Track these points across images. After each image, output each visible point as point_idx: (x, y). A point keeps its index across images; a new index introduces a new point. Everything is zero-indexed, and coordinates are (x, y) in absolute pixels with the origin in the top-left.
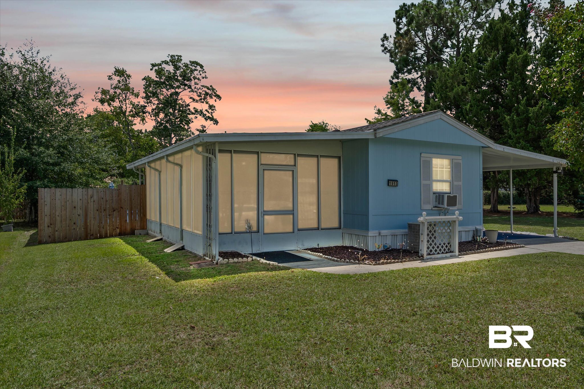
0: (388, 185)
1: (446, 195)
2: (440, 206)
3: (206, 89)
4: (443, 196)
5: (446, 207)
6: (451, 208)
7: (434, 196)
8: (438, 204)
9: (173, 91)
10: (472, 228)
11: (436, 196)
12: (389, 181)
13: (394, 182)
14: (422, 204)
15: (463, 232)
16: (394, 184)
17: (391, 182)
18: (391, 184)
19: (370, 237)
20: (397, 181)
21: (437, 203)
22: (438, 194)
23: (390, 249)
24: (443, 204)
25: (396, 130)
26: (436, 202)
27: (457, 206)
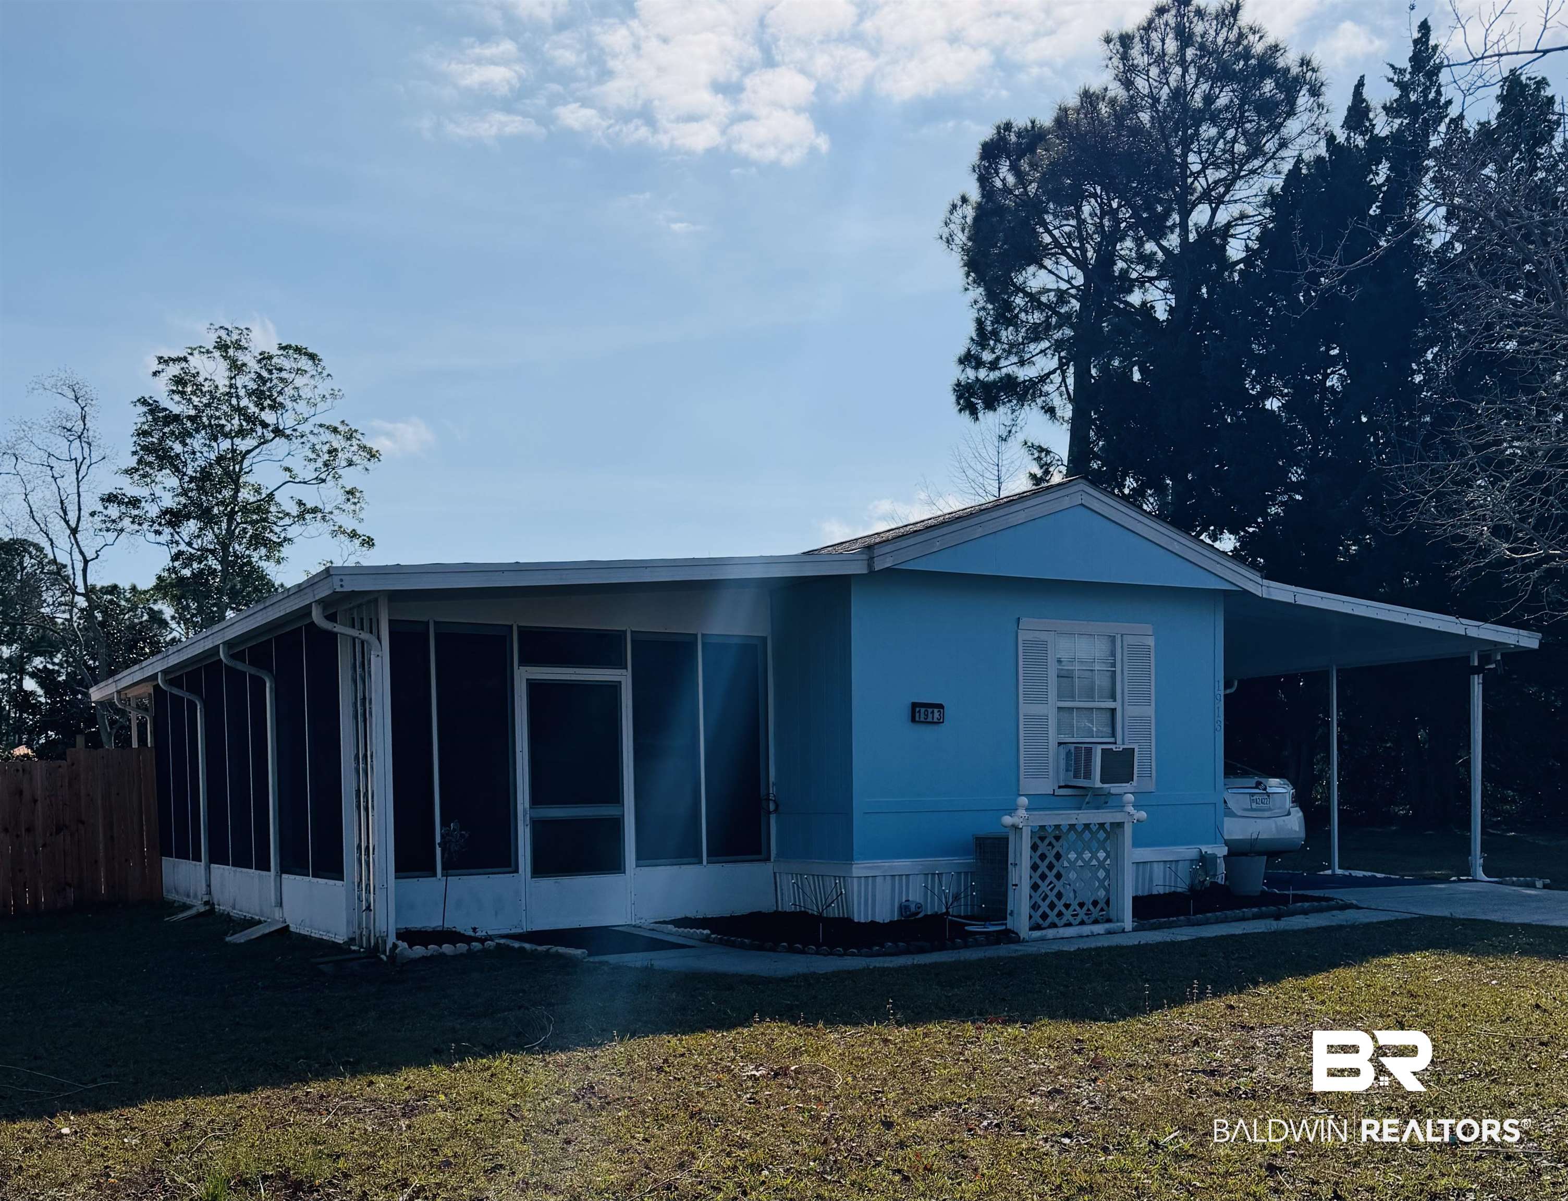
0: (913, 720)
1: (1100, 747)
2: (1081, 782)
3: (327, 436)
4: (1089, 751)
5: (1098, 784)
6: (1115, 788)
7: (1063, 751)
8: (1075, 777)
9: (225, 444)
10: (1188, 852)
11: (1068, 753)
12: (915, 705)
13: (930, 710)
14: (1022, 777)
15: (1155, 865)
16: (930, 716)
17: (923, 710)
18: (922, 716)
19: (855, 880)
20: (940, 706)
21: (1072, 774)
22: (1072, 747)
23: (921, 915)
24: (1088, 775)
25: (937, 546)
26: (1067, 770)
27: (1134, 783)
